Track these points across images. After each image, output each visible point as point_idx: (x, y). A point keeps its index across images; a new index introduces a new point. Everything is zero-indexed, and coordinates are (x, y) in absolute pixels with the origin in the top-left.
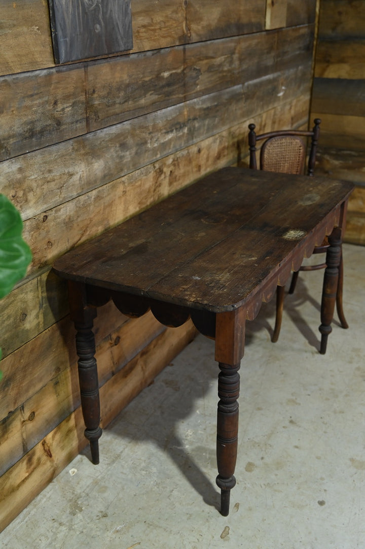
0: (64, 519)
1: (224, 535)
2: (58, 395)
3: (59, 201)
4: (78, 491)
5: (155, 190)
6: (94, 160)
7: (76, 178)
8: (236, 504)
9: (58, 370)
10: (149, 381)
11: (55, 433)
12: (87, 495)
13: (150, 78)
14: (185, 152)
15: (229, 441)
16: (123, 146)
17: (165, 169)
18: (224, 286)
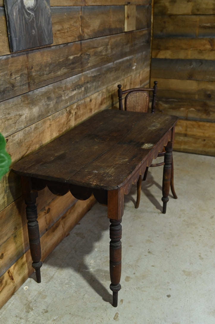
0: (23, 315)
1: (116, 318)
2: (16, 243)
3: (14, 130)
4: (30, 299)
5: (67, 123)
6: (33, 107)
7: (23, 117)
8: (121, 300)
9: (16, 228)
10: (67, 234)
11: (15, 266)
12: (35, 300)
13: (63, 59)
14: (83, 101)
15: (116, 264)
16: (49, 98)
17: (72, 111)
18: (111, 176)
